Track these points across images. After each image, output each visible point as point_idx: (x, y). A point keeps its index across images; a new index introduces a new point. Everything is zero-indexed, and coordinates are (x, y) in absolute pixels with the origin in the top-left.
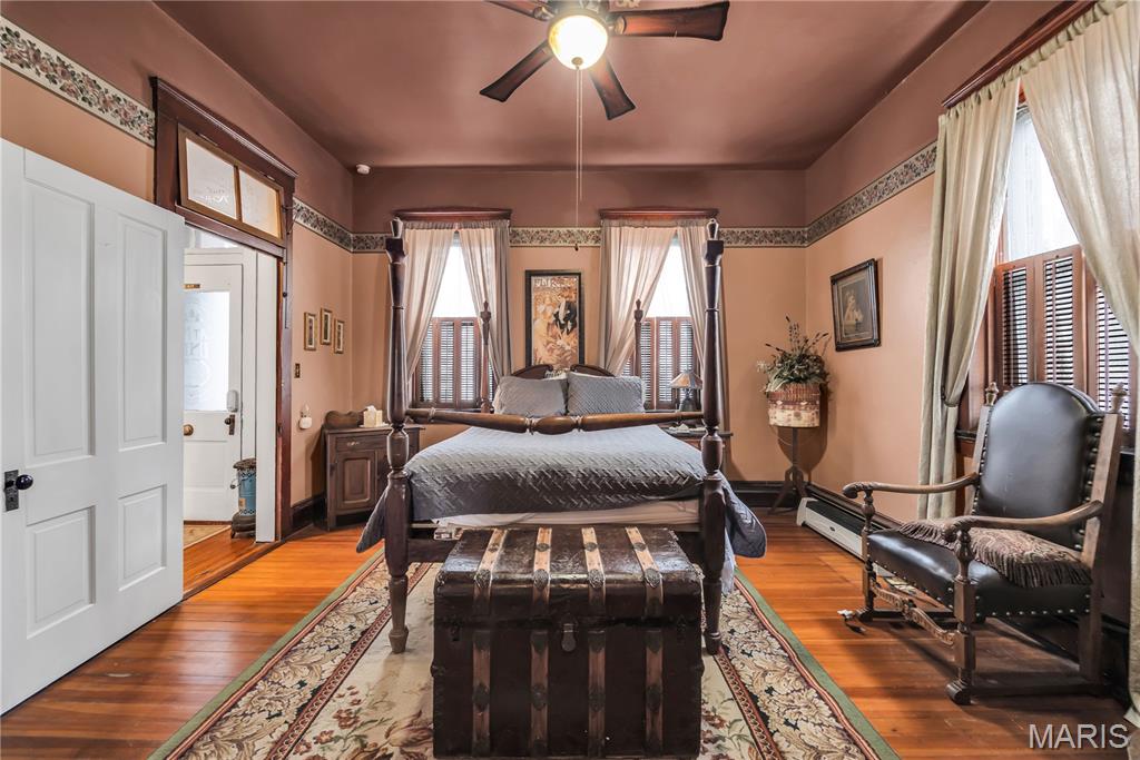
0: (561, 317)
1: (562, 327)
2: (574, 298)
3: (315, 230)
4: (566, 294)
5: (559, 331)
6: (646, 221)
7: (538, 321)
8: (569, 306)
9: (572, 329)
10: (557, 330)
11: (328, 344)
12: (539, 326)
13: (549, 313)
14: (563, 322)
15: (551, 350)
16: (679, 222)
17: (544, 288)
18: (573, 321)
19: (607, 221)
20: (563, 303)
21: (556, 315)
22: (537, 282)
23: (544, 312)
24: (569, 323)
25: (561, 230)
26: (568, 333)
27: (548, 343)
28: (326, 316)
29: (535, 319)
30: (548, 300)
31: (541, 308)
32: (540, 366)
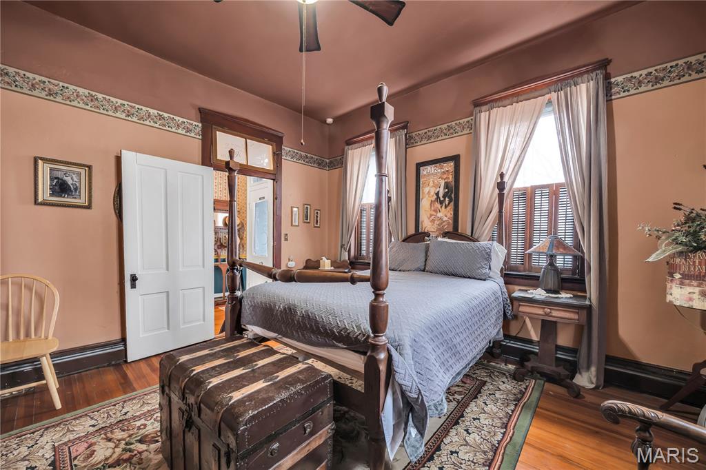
0: (441, 195)
1: (441, 203)
2: (451, 178)
3: (300, 161)
4: (445, 176)
5: (439, 206)
6: (517, 98)
7: (425, 199)
8: (447, 185)
9: (449, 204)
10: (438, 205)
11: (309, 223)
12: (425, 203)
13: (432, 193)
14: (442, 199)
15: (433, 221)
16: (553, 88)
17: (429, 174)
18: (450, 198)
19: (478, 108)
20: (443, 183)
21: (437, 194)
22: (425, 171)
23: (429, 192)
24: (447, 199)
25: (443, 126)
26: (446, 207)
27: (431, 215)
28: (307, 208)
29: (422, 199)
30: (431, 184)
31: (426, 190)
32: (424, 233)
